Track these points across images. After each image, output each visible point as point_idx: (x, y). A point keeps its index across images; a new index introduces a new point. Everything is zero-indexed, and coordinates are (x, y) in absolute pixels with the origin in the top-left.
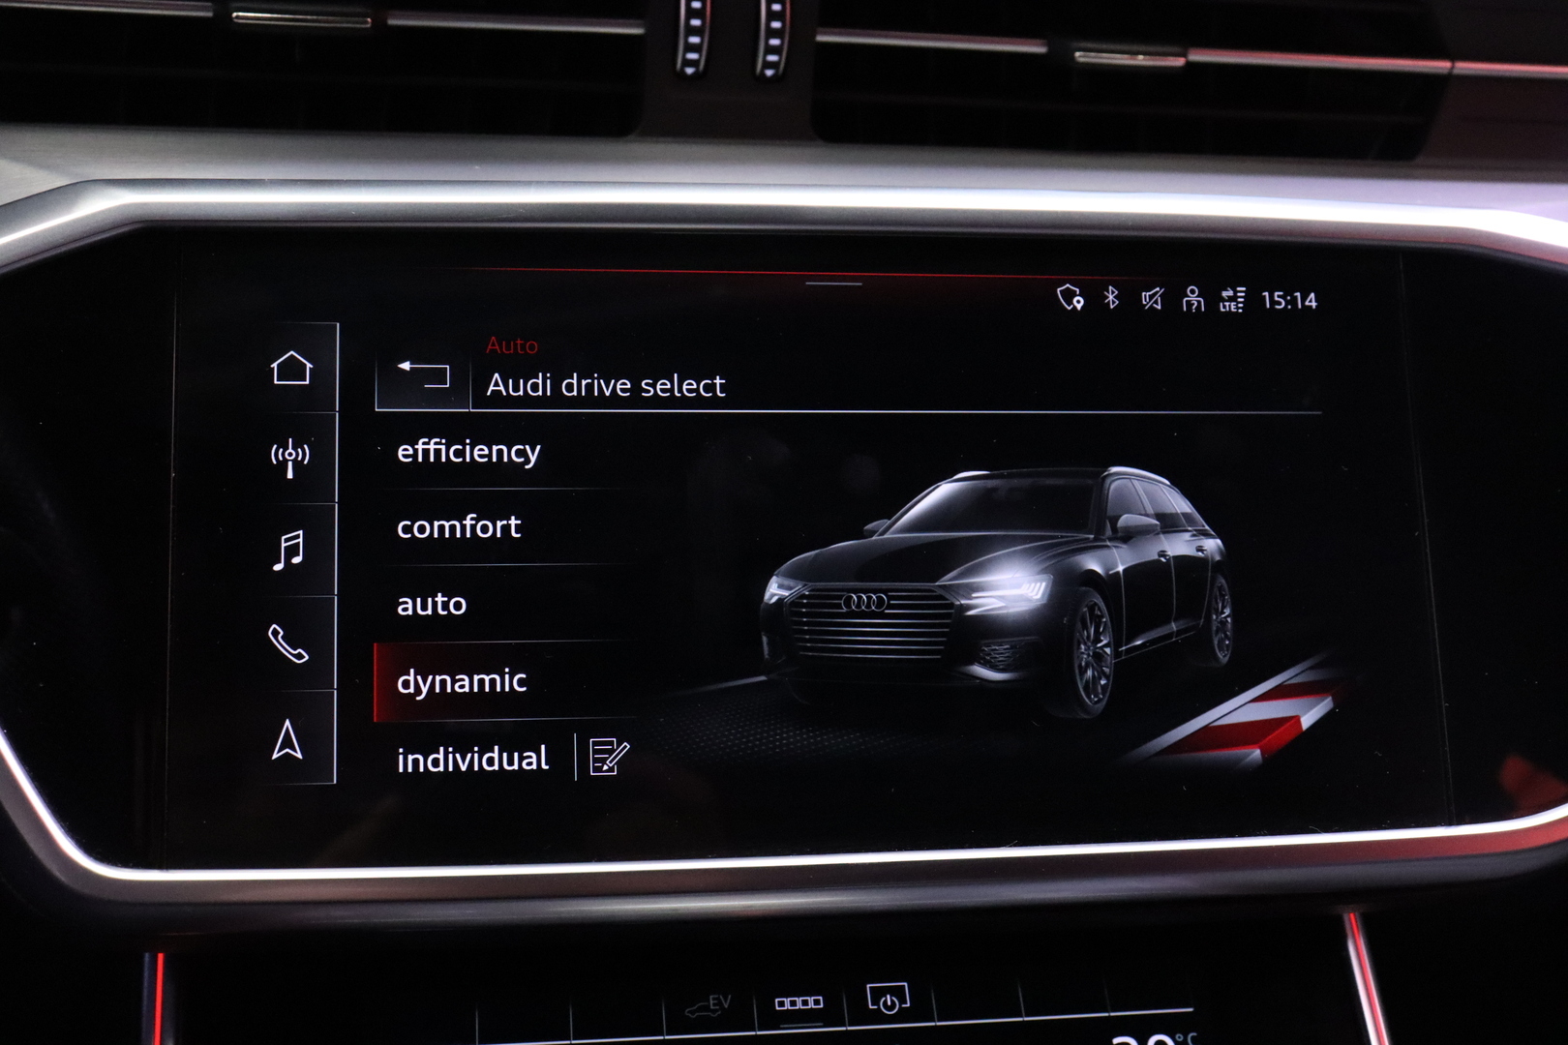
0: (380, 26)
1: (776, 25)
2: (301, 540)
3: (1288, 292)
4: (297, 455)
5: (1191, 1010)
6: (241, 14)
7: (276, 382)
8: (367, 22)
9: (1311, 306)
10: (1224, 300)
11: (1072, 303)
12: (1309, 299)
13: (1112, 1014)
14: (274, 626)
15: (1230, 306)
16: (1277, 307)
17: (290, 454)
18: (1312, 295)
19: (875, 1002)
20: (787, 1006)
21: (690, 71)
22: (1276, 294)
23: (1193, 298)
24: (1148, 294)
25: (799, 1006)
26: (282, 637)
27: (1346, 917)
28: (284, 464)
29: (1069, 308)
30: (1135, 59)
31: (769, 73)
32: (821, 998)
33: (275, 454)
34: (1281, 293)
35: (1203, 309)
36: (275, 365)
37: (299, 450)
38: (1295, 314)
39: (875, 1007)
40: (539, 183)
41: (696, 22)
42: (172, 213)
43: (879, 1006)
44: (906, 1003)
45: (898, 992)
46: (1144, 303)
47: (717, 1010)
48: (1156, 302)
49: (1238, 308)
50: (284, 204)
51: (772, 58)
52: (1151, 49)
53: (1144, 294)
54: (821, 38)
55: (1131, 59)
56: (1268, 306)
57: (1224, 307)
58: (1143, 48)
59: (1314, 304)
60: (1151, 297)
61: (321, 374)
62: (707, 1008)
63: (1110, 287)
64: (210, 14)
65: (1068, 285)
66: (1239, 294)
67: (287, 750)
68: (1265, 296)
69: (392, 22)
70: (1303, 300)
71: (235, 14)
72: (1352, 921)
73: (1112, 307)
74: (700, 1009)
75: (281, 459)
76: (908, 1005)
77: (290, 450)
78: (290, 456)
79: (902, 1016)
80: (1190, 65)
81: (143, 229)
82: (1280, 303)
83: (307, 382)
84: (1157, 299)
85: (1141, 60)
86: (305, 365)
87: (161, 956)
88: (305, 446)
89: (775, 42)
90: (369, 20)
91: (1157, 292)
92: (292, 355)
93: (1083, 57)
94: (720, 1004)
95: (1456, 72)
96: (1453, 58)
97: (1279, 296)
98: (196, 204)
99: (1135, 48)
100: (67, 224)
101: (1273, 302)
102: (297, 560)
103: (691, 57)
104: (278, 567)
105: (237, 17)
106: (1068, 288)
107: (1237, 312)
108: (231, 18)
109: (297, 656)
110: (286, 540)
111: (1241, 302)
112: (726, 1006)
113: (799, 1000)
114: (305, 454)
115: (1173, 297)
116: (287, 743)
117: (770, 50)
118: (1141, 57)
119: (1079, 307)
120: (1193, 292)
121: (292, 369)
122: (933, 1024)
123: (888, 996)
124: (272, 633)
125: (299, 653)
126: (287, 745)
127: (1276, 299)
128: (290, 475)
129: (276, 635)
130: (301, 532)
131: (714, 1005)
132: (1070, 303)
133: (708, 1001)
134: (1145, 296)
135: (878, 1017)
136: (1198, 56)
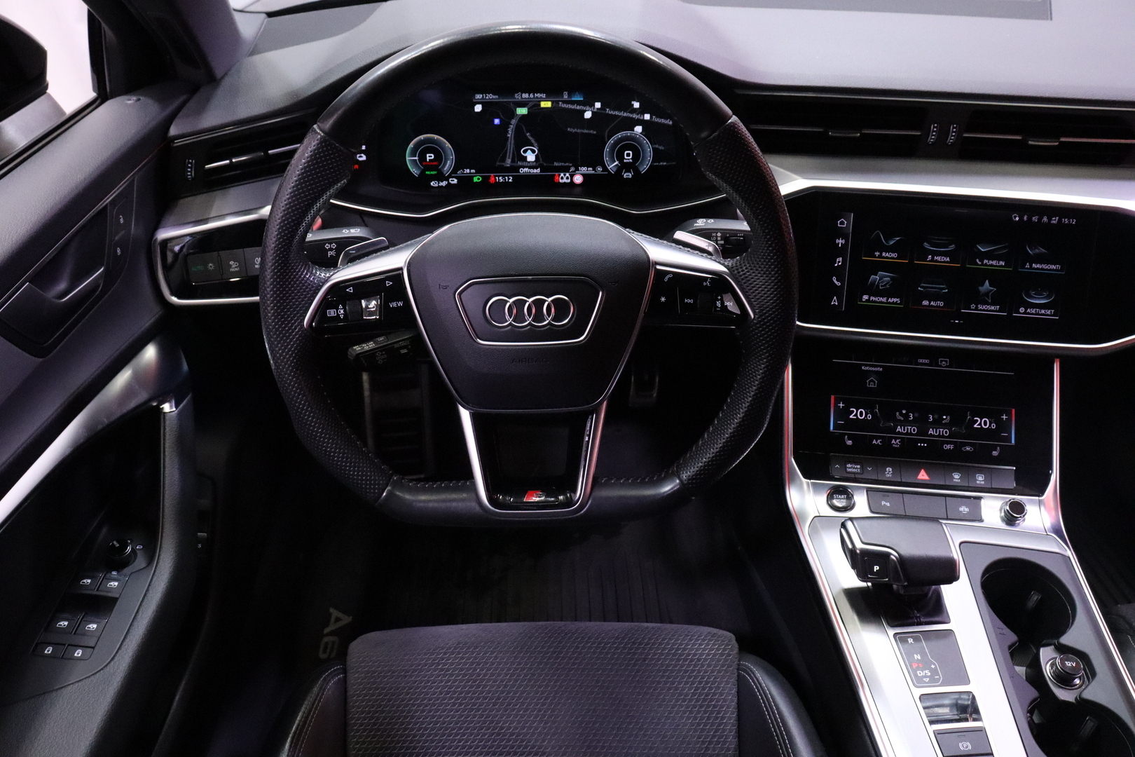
2: (841, 260)
3: (1069, 219)
5: (1013, 373)
7: (838, 226)
9: (1074, 223)
10: (1052, 220)
11: (1016, 219)
14: (834, 277)
18: (1074, 220)
20: (921, 361)
21: (930, 143)
23: (1045, 219)
25: (924, 362)
27: (1054, 359)
28: (839, 243)
32: (928, 360)
33: (837, 241)
34: (1067, 219)
35: (1047, 222)
36: (839, 222)
38: (1070, 225)
41: (934, 133)
43: (941, 364)
44: (947, 364)
45: (946, 361)
46: (1033, 220)
47: (904, 361)
51: (952, 138)
54: (964, 136)
56: (1063, 222)
57: (1052, 222)
61: (848, 225)
63: (1026, 216)
64: (823, 130)
66: (1056, 219)
68: (1063, 220)
69: (863, 132)
70: (1072, 222)
72: (1057, 360)
73: (1025, 220)
74: (901, 360)
78: (840, 242)
79: (946, 367)
82: (1066, 222)
83: (845, 226)
84: (1036, 219)
86: (845, 222)
88: (844, 240)
90: (859, 134)
92: (842, 220)
93: (1031, 143)
102: (840, 264)
103: (931, 140)
104: (836, 265)
105: (830, 134)
106: (1015, 215)
107: (1055, 224)
109: (838, 284)
110: (838, 260)
111: (1057, 221)
112: (906, 360)
113: (924, 360)
114: (843, 242)
115: (1040, 219)
116: (835, 301)
117: (952, 136)
121: (842, 223)
122: (953, 369)
126: (835, 302)
128: (840, 246)
129: (834, 279)
130: (841, 258)
133: (903, 358)
134: (1034, 218)
135: (941, 366)
136: (1063, 139)
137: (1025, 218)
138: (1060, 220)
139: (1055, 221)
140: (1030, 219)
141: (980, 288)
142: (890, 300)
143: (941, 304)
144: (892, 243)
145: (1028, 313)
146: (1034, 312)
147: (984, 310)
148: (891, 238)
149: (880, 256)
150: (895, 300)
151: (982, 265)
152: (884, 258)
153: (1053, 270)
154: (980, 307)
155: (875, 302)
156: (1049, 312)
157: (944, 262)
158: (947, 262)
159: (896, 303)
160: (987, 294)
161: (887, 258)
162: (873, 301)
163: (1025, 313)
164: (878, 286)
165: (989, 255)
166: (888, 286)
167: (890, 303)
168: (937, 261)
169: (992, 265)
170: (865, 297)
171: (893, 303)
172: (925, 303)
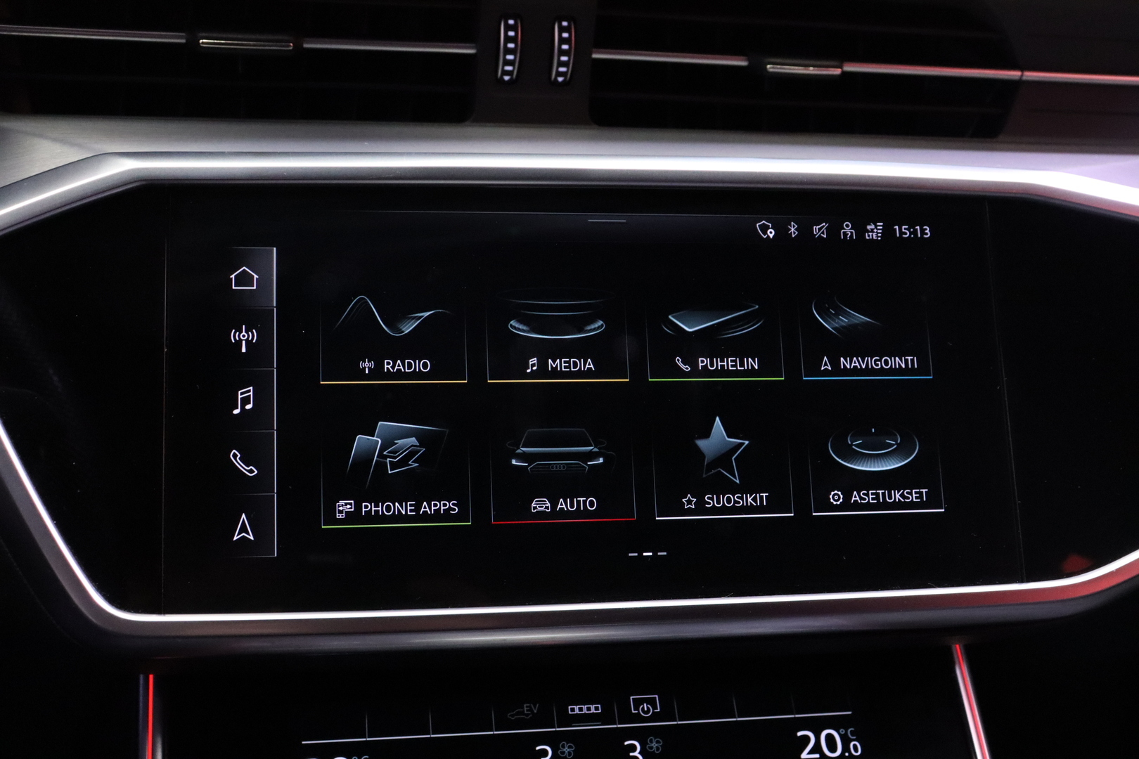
0: (298, 47)
1: (565, 47)
2: (251, 393)
3: (911, 226)
4: (249, 336)
5: (850, 713)
6: (204, 41)
7: (234, 288)
8: (290, 46)
9: (927, 236)
10: (868, 231)
11: (767, 234)
12: (925, 231)
13: (797, 716)
14: (234, 451)
15: (872, 235)
16: (904, 236)
17: (244, 336)
18: (928, 228)
19: (636, 708)
20: (577, 711)
21: (507, 78)
22: (903, 227)
23: (848, 230)
24: (817, 227)
25: (585, 711)
26: (239, 458)
27: (953, 646)
28: (239, 343)
29: (765, 237)
30: (808, 70)
31: (560, 79)
32: (599, 706)
33: (234, 336)
34: (907, 227)
35: (854, 238)
36: (233, 276)
37: (250, 333)
38: (915, 241)
39: (636, 712)
40: (409, 154)
41: (511, 45)
42: (163, 175)
43: (638, 710)
44: (657, 709)
45: (652, 702)
46: (815, 233)
47: (529, 714)
48: (823, 233)
49: (878, 237)
50: (240, 168)
51: (562, 69)
52: (819, 63)
54: (595, 56)
55: (805, 70)
56: (898, 235)
57: (869, 236)
58: (812, 62)
60: (820, 229)
61: (264, 282)
62: (523, 713)
63: (792, 223)
64: (183, 41)
65: (764, 222)
66: (878, 227)
67: (244, 534)
68: (896, 229)
69: (306, 46)
70: (922, 231)
71: (201, 41)
72: (958, 650)
73: (793, 236)
74: (518, 713)
75: (237, 339)
76: (659, 710)
77: (244, 333)
78: (244, 337)
79: (655, 718)
80: (844, 74)
81: (143, 185)
82: (906, 234)
83: (255, 288)
84: (823, 231)
85: (811, 71)
86: (253, 276)
87: (151, 677)
88: (254, 331)
89: (564, 58)
90: (291, 44)
91: (824, 226)
92: (244, 270)
93: (773, 68)
94: (531, 710)
95: (1024, 78)
96: (1022, 69)
97: (905, 229)
98: (180, 169)
99: (807, 62)
100: (94, 182)
101: (901, 233)
102: (249, 407)
103: (508, 68)
104: (236, 412)
105: (203, 43)
107: (877, 239)
108: (199, 43)
109: (249, 471)
110: (242, 394)
111: (880, 233)
112: (535, 711)
113: (585, 707)
114: (254, 336)
115: (834, 230)
116: (244, 529)
117: (561, 64)
118: (811, 68)
119: (771, 236)
120: (847, 226)
121: (244, 279)
122: (675, 723)
123: (645, 705)
124: (233, 456)
125: (251, 469)
126: (243, 530)
127: (903, 230)
128: (244, 350)
129: (236, 457)
130: (251, 388)
131: (527, 711)
132: (765, 233)
133: (523, 708)
134: (815, 228)
135: (638, 718)
136: (850, 68)
137: (793, 229)
138: (888, 231)
139: (875, 231)
140: (805, 230)
141: (701, 443)
142: (425, 508)
143: (590, 503)
144: (408, 328)
145: (857, 506)
146: (870, 499)
147: (724, 510)
148: (405, 315)
149: (378, 372)
150: (442, 506)
151: (695, 372)
152: (390, 375)
153: (899, 371)
154: (710, 501)
155: (379, 518)
156: (914, 497)
157: (580, 374)
158: (589, 373)
159: (447, 516)
160: (723, 459)
161: (400, 376)
162: (369, 518)
163: (846, 505)
164: (381, 466)
165: (711, 343)
166: (413, 464)
167: (426, 517)
168: (556, 373)
169: (723, 372)
170: (344, 507)
171: (437, 516)
172: (540, 505)
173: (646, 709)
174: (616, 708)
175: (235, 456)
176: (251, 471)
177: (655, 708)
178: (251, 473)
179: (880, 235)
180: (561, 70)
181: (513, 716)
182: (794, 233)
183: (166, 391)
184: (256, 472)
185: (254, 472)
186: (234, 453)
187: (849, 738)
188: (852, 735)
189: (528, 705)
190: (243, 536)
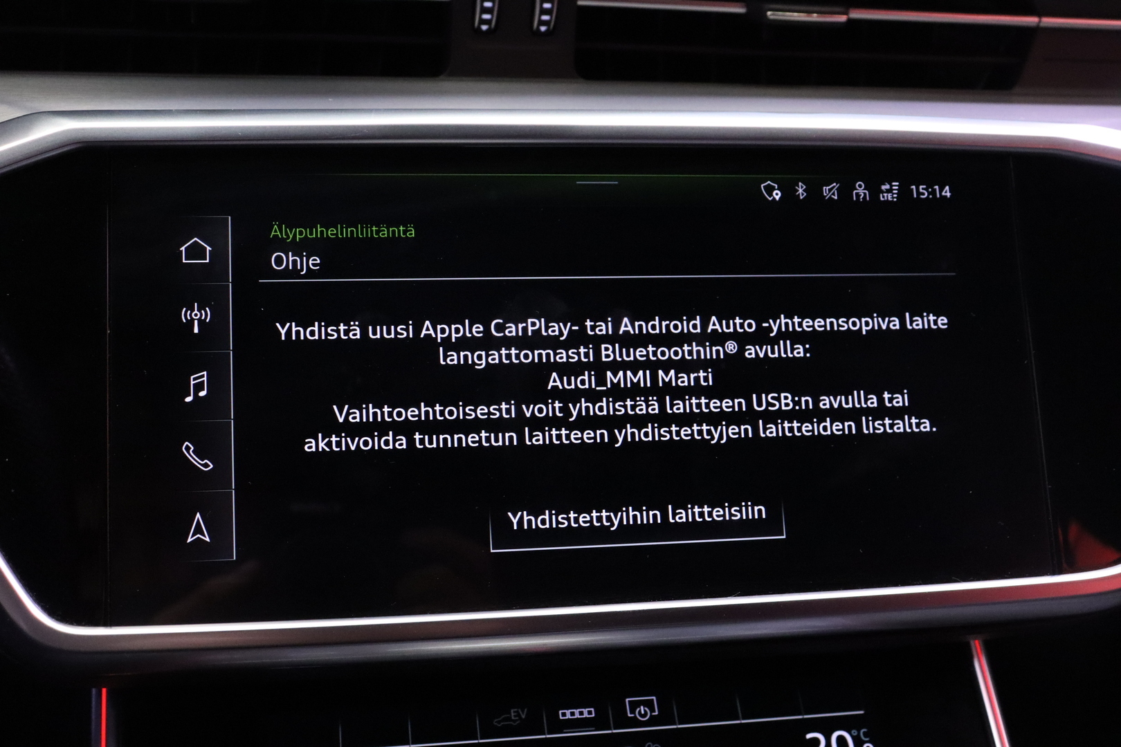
2: (205, 379)
3: (929, 186)
4: (201, 315)
5: (862, 712)
7: (184, 261)
9: (946, 196)
10: (883, 192)
11: (772, 195)
12: (944, 191)
13: (806, 717)
15: (887, 196)
16: (922, 197)
17: (196, 315)
18: (947, 188)
19: (633, 711)
20: (568, 716)
21: (484, 27)
22: (921, 187)
23: (861, 190)
24: (828, 188)
25: (577, 716)
26: (193, 451)
27: (972, 643)
28: (191, 322)
29: (770, 199)
30: (811, 17)
31: (543, 29)
32: (593, 710)
33: (185, 315)
34: (924, 187)
35: (868, 199)
36: (183, 248)
37: (203, 311)
38: (935, 202)
39: (633, 715)
40: (378, 111)
42: (103, 136)
43: (635, 714)
44: (655, 712)
45: (649, 704)
46: (825, 194)
47: (516, 720)
48: (833, 194)
49: (893, 198)
50: (188, 128)
51: (546, 18)
52: (823, 9)
53: (824, 188)
54: (581, 3)
55: (808, 16)
56: (915, 196)
57: (883, 197)
58: (816, 9)
59: (948, 194)
60: (830, 190)
61: (218, 255)
62: (509, 719)
63: (800, 184)
65: (769, 182)
66: (894, 188)
67: (198, 535)
68: (913, 189)
70: (941, 192)
72: (976, 645)
73: (801, 198)
74: (504, 720)
75: (189, 318)
76: (657, 713)
77: (196, 312)
78: (196, 316)
79: (653, 721)
80: (850, 21)
81: (80, 148)
82: (923, 194)
83: (208, 261)
84: (834, 192)
85: (815, 18)
86: (206, 248)
87: (104, 691)
88: (207, 309)
89: (547, 5)
91: (834, 187)
92: (196, 241)
93: (773, 15)
94: (519, 715)
95: (1042, 25)
96: (1040, 15)
97: (923, 189)
98: (122, 129)
99: (811, 8)
100: (24, 145)
101: (919, 193)
102: (202, 394)
103: (486, 16)
104: (189, 399)
106: (769, 184)
107: (893, 201)
109: (205, 465)
110: (194, 379)
111: (895, 194)
112: (523, 717)
113: (577, 711)
114: (207, 315)
115: (846, 191)
116: (198, 530)
117: (544, 12)
118: (815, 15)
119: (777, 198)
120: (860, 186)
121: (196, 252)
122: (675, 727)
123: (642, 707)
124: (185, 449)
125: (206, 463)
126: (198, 532)
127: (921, 190)
128: (196, 330)
129: (188, 450)
130: (205, 373)
131: (515, 716)
132: (771, 195)
133: (510, 713)
134: (826, 189)
135: (635, 722)
136: (856, 14)
137: (801, 190)
138: (904, 192)
139: (889, 192)
140: (813, 191)
173: (643, 712)
174: (611, 713)
175: (188, 448)
176: (206, 465)
177: (652, 710)
178: (206, 468)
179: (895, 196)
180: (543, 19)
181: (499, 722)
182: (803, 194)
183: (110, 378)
184: (212, 466)
185: (209, 466)
186: (187, 445)
187: (862, 739)
188: (865, 737)
189: (516, 710)
190: (198, 537)
